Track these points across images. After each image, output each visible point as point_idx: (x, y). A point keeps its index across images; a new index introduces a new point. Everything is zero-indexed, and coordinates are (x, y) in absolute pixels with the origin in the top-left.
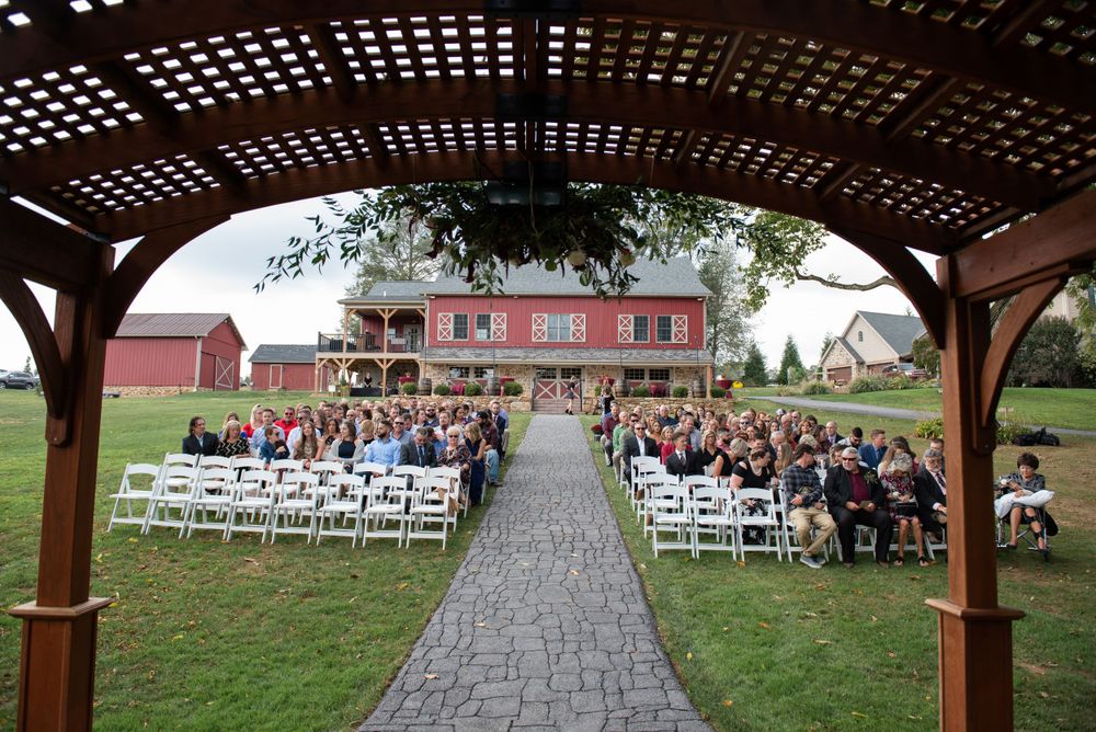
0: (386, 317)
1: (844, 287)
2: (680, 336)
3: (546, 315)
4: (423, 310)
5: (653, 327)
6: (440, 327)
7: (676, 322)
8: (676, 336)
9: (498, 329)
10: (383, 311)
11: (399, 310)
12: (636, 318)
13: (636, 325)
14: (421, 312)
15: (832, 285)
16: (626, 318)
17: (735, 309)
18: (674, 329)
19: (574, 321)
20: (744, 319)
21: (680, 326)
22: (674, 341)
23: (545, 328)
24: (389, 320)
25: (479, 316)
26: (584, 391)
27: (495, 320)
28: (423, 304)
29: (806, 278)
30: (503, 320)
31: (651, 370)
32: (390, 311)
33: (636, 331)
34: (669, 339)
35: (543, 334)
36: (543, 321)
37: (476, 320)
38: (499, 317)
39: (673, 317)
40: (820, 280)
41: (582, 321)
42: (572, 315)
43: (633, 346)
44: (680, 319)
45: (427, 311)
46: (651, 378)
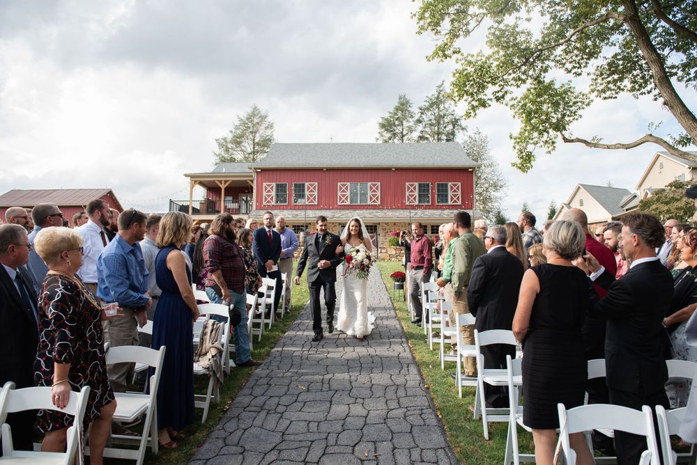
0: (223, 187)
1: (608, 147)
2: (455, 199)
3: (348, 184)
4: (252, 181)
5: (433, 192)
6: (265, 194)
7: (452, 188)
8: (452, 199)
9: (311, 195)
10: (221, 182)
11: (233, 181)
12: (420, 185)
13: (420, 191)
14: (250, 183)
15: (596, 145)
16: (412, 185)
17: (487, 185)
18: (450, 193)
19: (371, 188)
20: (493, 193)
21: (455, 191)
22: (450, 203)
23: (348, 193)
24: (226, 189)
25: (295, 185)
26: (380, 243)
27: (309, 188)
28: (252, 176)
29: (572, 141)
30: (314, 188)
31: (432, 226)
32: (226, 182)
33: (420, 196)
34: (447, 201)
35: (347, 198)
36: (347, 188)
37: (293, 188)
38: (312, 185)
39: (450, 184)
40: (585, 142)
41: (377, 188)
42: (369, 184)
43: (419, 207)
44: (455, 185)
45: (255, 182)
46: (432, 233)
